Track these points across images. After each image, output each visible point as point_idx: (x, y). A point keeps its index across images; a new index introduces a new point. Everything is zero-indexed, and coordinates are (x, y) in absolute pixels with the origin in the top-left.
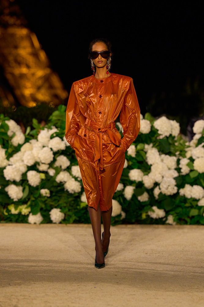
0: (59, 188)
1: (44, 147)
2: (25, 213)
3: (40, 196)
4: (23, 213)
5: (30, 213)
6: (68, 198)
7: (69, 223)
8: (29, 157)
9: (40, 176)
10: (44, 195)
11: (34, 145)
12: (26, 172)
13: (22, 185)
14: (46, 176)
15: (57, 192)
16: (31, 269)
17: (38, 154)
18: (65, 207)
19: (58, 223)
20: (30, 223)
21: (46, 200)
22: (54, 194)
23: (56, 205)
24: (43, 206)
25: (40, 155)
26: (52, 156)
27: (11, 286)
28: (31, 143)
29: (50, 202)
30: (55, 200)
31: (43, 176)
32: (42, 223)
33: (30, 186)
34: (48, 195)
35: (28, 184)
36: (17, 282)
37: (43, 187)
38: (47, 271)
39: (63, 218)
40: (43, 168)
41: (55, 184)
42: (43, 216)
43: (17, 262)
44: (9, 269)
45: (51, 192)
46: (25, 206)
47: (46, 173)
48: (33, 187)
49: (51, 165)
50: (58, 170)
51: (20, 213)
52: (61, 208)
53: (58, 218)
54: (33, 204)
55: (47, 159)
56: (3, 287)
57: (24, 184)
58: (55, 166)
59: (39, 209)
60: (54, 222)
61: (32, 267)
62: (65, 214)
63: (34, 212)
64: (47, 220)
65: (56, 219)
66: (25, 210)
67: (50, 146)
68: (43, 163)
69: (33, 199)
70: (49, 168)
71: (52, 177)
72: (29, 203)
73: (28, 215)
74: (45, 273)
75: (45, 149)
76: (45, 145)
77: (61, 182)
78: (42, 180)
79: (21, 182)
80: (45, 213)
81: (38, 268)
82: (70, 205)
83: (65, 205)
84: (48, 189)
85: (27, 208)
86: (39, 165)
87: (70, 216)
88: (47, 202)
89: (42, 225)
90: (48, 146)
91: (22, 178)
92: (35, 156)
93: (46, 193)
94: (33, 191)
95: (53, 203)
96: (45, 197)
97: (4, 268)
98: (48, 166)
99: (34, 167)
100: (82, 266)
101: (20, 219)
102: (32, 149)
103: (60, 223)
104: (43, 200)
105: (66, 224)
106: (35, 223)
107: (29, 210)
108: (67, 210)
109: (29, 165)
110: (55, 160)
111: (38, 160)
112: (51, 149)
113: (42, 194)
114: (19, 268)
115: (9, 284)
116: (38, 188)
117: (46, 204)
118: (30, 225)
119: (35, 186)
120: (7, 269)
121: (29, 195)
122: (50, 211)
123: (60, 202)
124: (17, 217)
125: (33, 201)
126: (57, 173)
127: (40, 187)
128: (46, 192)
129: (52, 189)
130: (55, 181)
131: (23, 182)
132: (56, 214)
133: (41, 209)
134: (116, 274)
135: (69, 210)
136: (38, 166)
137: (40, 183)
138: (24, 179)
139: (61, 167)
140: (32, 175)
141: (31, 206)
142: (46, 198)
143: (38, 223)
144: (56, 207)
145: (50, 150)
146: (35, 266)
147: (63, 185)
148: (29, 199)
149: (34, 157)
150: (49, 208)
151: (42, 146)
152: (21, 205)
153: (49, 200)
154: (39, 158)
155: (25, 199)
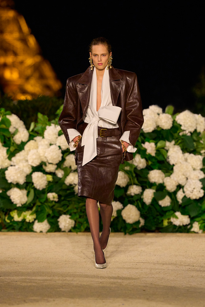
0: (68, 192)
1: (51, 145)
2: (30, 221)
3: (47, 200)
4: (27, 220)
5: (35, 220)
6: (79, 203)
7: (80, 232)
8: (34, 157)
9: (47, 178)
10: (52, 199)
11: (40, 143)
12: (31, 173)
13: (26, 188)
14: (53, 178)
15: (67, 196)
16: (46, 284)
17: (45, 152)
18: (75, 213)
19: (67, 231)
20: (36, 232)
21: (54, 206)
22: (63, 198)
23: (65, 211)
24: (51, 212)
25: (46, 155)
26: (61, 155)
27: (26, 303)
28: (35, 141)
29: (58, 208)
30: (64, 205)
31: (50, 178)
32: (49, 231)
33: (35, 189)
34: (56, 200)
35: (33, 186)
36: (33, 298)
37: (50, 191)
38: (65, 285)
39: (73, 226)
40: (50, 168)
41: (64, 187)
42: (50, 223)
43: (28, 276)
44: (21, 283)
45: (59, 196)
46: (30, 212)
47: (53, 174)
48: (39, 190)
49: (60, 165)
50: (68, 171)
51: (24, 221)
52: (70, 215)
53: (67, 225)
54: (39, 210)
55: (55, 159)
56: (18, 304)
57: (28, 187)
58: (64, 166)
59: (45, 216)
60: (63, 230)
61: (47, 282)
62: (75, 222)
63: (39, 219)
64: (55, 228)
65: (65, 227)
66: (29, 216)
67: (58, 144)
68: (50, 163)
69: (39, 204)
70: (57, 169)
71: (60, 179)
72: (34, 209)
73: (33, 223)
74: (63, 288)
75: (52, 147)
76: (52, 143)
77: (71, 185)
78: (49, 182)
79: (25, 185)
80: (52, 220)
81: (54, 282)
82: (81, 211)
83: (75, 211)
84: (56, 193)
85: (31, 214)
86: (46, 165)
87: (81, 224)
88: (55, 207)
89: (49, 234)
90: (56, 144)
91: (26, 180)
92: (41, 155)
93: (54, 198)
94: (39, 194)
95: (61, 209)
96: (52, 201)
97: (15, 283)
98: (56, 166)
99: (39, 168)
100: (103, 280)
101: (24, 227)
102: (37, 147)
103: (70, 231)
104: (51, 205)
105: (77, 232)
106: (41, 232)
107: (34, 216)
108: (78, 216)
109: (35, 165)
110: (63, 159)
111: (45, 160)
112: (60, 147)
113: (49, 199)
114: (31, 282)
115: (25, 301)
116: (44, 192)
117: (53, 210)
118: (35, 233)
119: (41, 189)
120: (19, 283)
121: (34, 199)
122: (58, 217)
123: (69, 208)
124: (20, 225)
125: (39, 206)
126: (66, 175)
127: (46, 190)
128: (53, 196)
129: (61, 193)
130: (64, 184)
131: (28, 184)
132: (65, 221)
133: (48, 216)
134: (144, 289)
135: (80, 217)
136: (44, 167)
137: (46, 186)
138: (29, 181)
139: (70, 167)
140: (38, 177)
141: (36, 212)
142: (54, 203)
143: (44, 231)
144: (65, 214)
145: (58, 148)
146: (50, 280)
147: (73, 188)
148: (34, 204)
149: (40, 157)
150: (57, 215)
151: (49, 144)
152: (25, 212)
153: (57, 205)
154: (46, 157)
155: (30, 204)
